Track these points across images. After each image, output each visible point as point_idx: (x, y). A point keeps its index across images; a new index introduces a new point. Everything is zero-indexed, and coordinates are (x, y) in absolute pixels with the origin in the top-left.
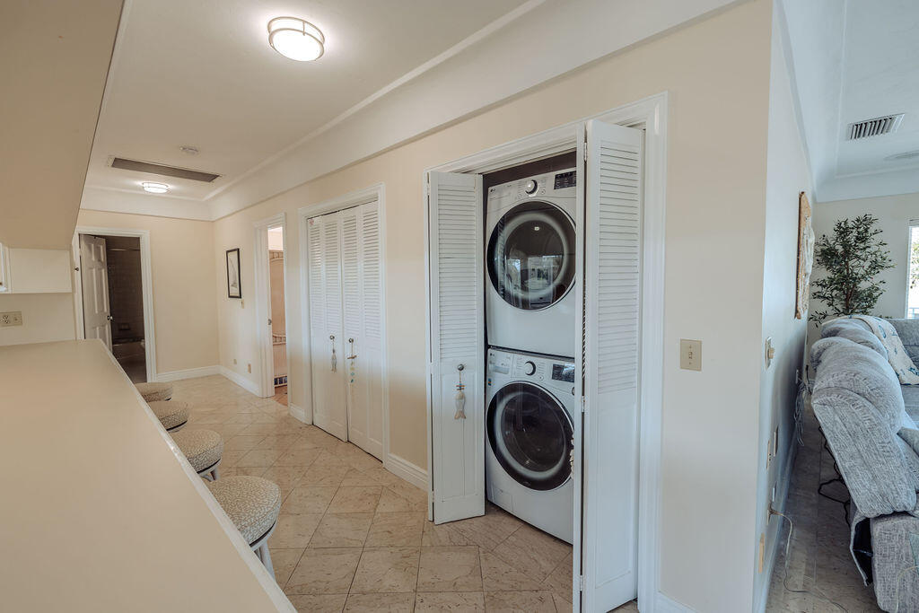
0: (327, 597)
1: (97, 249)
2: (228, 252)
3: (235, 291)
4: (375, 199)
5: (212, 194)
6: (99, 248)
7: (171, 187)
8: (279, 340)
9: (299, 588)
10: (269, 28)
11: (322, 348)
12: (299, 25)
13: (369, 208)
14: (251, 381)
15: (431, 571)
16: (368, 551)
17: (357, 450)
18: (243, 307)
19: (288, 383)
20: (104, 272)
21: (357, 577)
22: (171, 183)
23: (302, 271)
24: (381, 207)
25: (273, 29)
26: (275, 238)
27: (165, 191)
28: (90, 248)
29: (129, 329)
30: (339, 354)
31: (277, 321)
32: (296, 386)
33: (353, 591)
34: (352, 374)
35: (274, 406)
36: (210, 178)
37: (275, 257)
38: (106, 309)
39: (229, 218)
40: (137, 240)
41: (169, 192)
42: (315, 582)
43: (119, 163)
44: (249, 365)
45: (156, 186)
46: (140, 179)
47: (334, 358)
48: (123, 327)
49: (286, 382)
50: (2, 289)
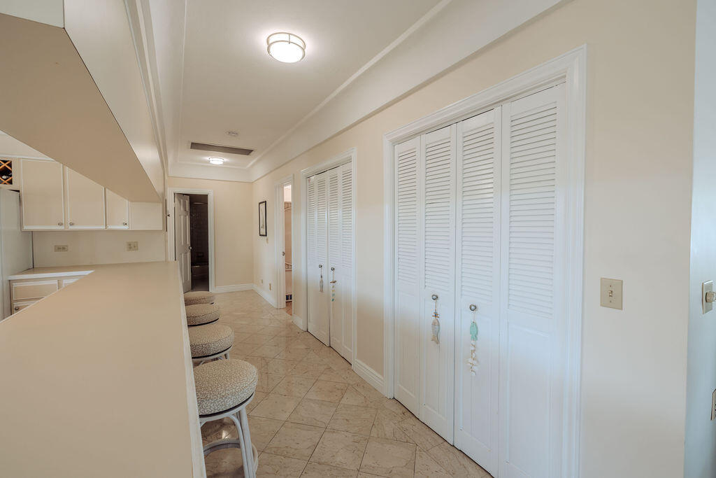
0: (293, 460)
1: (185, 203)
2: (260, 203)
3: (263, 232)
4: (349, 160)
5: (252, 163)
6: (185, 202)
7: (226, 160)
8: (288, 266)
9: (276, 449)
10: (268, 42)
11: (314, 274)
12: (285, 37)
13: (346, 167)
14: (271, 297)
15: (373, 457)
16: (329, 432)
17: (335, 354)
18: (267, 243)
19: (293, 300)
20: (188, 218)
21: (316, 450)
22: (225, 157)
23: (303, 216)
24: (353, 166)
25: (270, 42)
26: (288, 194)
27: (222, 163)
28: (180, 202)
29: (203, 256)
30: (325, 279)
31: (287, 254)
32: (298, 301)
33: (312, 460)
34: (333, 295)
35: (284, 315)
36: (248, 152)
37: (288, 206)
38: (188, 243)
39: (260, 180)
40: (206, 197)
41: (225, 163)
42: (287, 447)
43: (195, 146)
44: (270, 285)
45: (217, 160)
46: (208, 156)
47: (322, 282)
48: (200, 255)
49: (291, 299)
50: (126, 228)
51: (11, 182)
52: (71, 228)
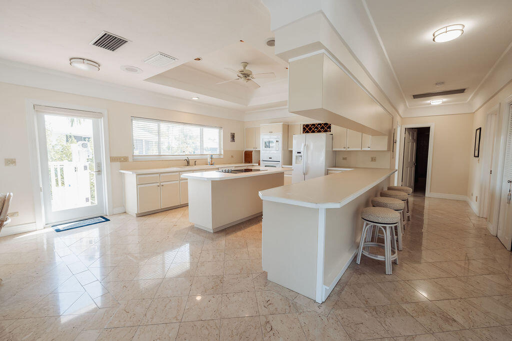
1: (413, 134)
2: (477, 130)
5: (470, 98)
12: (444, 30)
18: (479, 162)
20: (415, 144)
27: (441, 103)
28: (409, 134)
36: (462, 91)
38: (414, 160)
40: (428, 128)
41: (443, 102)
44: (477, 197)
45: (437, 101)
46: (429, 100)
47: (509, 195)
50: (369, 149)
51: (330, 131)
52: (348, 149)
